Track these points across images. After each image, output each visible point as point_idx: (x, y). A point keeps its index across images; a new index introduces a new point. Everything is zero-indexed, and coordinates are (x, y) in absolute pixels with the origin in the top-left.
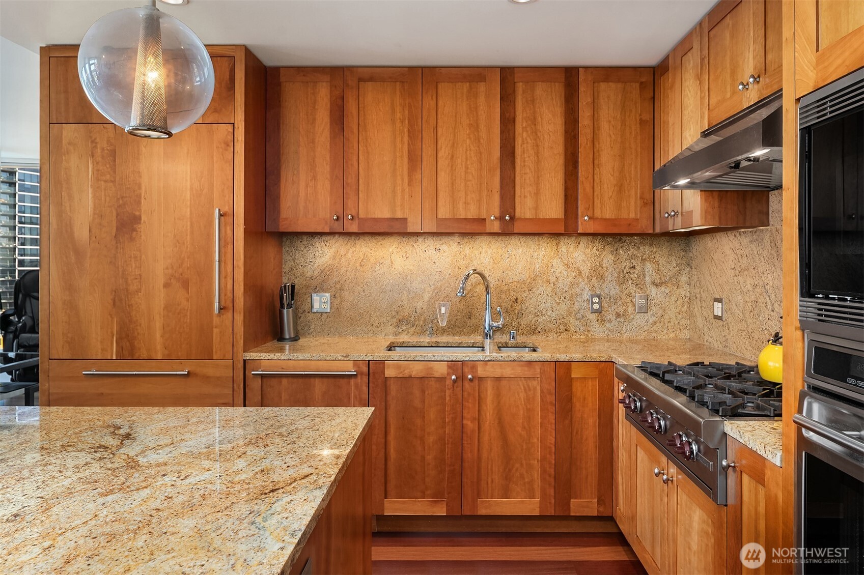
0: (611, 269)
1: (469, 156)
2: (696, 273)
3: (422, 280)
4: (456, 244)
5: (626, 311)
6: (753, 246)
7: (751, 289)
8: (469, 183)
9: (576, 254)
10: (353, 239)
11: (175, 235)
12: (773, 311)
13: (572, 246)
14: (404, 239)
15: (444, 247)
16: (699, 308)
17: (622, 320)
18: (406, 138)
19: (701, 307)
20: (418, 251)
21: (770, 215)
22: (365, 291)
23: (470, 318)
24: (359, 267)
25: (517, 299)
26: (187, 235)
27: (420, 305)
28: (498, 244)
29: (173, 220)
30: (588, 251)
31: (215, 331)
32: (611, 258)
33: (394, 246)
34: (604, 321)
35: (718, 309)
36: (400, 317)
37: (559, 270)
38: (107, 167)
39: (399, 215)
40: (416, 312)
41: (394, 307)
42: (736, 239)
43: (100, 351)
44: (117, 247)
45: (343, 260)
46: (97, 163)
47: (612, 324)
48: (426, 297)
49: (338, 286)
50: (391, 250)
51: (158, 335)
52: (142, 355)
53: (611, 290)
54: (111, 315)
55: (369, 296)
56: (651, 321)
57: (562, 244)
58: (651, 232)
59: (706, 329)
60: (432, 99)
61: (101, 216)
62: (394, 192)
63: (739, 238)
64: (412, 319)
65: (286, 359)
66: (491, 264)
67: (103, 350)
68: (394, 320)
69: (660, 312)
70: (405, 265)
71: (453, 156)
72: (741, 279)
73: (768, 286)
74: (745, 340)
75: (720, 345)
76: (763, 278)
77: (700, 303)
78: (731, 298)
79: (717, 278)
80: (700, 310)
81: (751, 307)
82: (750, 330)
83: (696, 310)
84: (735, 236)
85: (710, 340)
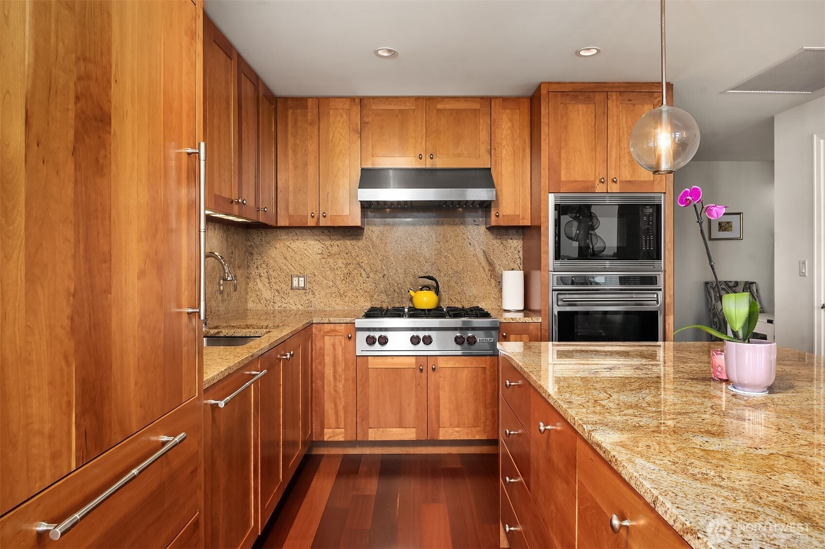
2: (260, 258)
5: (230, 291)
6: (345, 240)
7: (343, 266)
12: (368, 278)
17: (229, 298)
19: (269, 283)
34: (224, 301)
42: (323, 234)
47: (226, 303)
56: (237, 298)
59: (278, 298)
63: (328, 234)
69: (240, 290)
72: (331, 261)
73: (363, 264)
74: (335, 299)
75: (301, 307)
76: (358, 259)
77: (267, 280)
78: (316, 274)
79: (296, 260)
80: (268, 285)
81: (342, 278)
82: (342, 292)
83: (260, 285)
84: (322, 232)
85: (285, 305)
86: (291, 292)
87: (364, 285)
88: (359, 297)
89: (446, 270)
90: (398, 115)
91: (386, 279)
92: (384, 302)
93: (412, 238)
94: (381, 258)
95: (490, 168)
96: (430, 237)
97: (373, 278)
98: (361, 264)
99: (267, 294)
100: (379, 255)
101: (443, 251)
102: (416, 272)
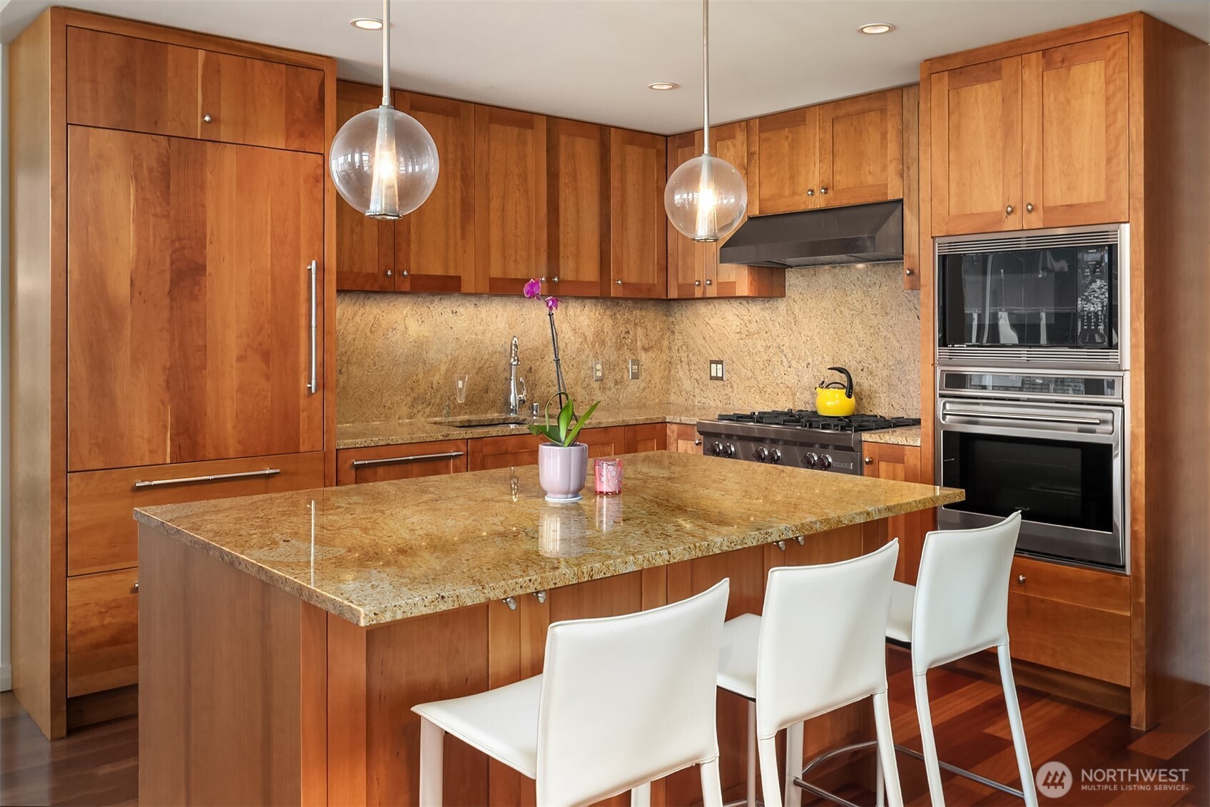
0: (610, 334)
1: (518, 209)
2: (681, 337)
3: (438, 350)
4: (473, 306)
5: (622, 377)
6: (764, 313)
7: (763, 350)
8: (518, 239)
9: (582, 319)
10: (362, 298)
11: (251, 292)
12: (790, 367)
13: (579, 310)
14: (419, 300)
15: (461, 310)
16: (686, 371)
17: (619, 387)
18: (458, 183)
19: (690, 370)
20: (434, 314)
21: (787, 288)
22: (377, 364)
23: (487, 392)
24: (369, 334)
25: (531, 368)
26: (267, 293)
27: (436, 378)
28: (513, 307)
29: (249, 272)
30: (592, 314)
31: (303, 415)
32: (610, 322)
33: (409, 308)
34: (605, 389)
35: (716, 370)
36: (415, 395)
37: (568, 336)
38: (157, 196)
39: (452, 273)
40: (432, 388)
41: (409, 382)
42: (742, 306)
43: (147, 453)
44: (172, 308)
45: (351, 325)
46: (142, 189)
47: (612, 392)
48: (443, 368)
49: (345, 359)
50: (404, 313)
51: (229, 426)
52: (207, 455)
53: (610, 356)
54: (163, 402)
55: (380, 370)
56: (642, 387)
57: (570, 306)
58: (664, 297)
59: (697, 391)
60: (485, 141)
61: (149, 264)
62: (447, 245)
63: (747, 305)
64: (428, 397)
65: (384, 444)
66: (507, 328)
67: (151, 452)
68: (409, 399)
69: (648, 378)
70: (420, 331)
71: (503, 208)
72: (749, 342)
73: (784, 347)
74: (754, 396)
75: (719, 404)
76: (778, 340)
77: (687, 366)
78: (735, 360)
79: (714, 341)
80: (688, 373)
81: (762, 366)
82: (761, 386)
83: (681, 374)
84: (741, 303)
85: (704, 400)
86: (710, 382)
87: (786, 377)
88: (780, 394)
89: (885, 358)
90: (788, 137)
91: (810, 369)
92: (808, 403)
93: (842, 309)
94: (804, 339)
95: (903, 199)
96: (864, 307)
97: (795, 368)
98: (782, 348)
99: (687, 385)
100: (803, 335)
101: (882, 329)
102: (847, 361)
